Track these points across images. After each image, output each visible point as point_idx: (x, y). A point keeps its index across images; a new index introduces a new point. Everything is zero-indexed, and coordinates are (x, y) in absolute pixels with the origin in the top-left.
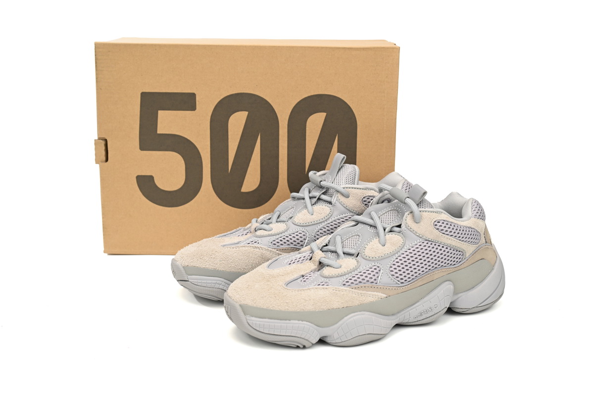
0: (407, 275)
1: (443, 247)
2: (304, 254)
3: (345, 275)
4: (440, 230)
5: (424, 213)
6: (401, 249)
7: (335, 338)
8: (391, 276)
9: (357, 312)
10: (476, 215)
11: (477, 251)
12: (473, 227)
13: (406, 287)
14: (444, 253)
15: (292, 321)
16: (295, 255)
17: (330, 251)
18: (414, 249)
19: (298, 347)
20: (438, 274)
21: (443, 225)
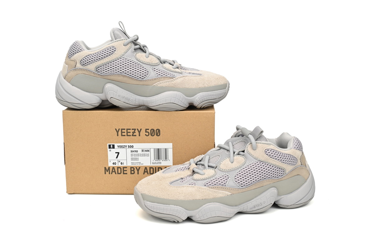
0: (245, 182)
1: (270, 166)
2: (185, 166)
3: (206, 179)
4: (268, 155)
5: (259, 144)
6: (243, 166)
7: (197, 218)
8: (235, 182)
9: (211, 202)
10: (295, 147)
11: (294, 170)
12: (291, 154)
13: (245, 189)
14: (271, 170)
15: (170, 206)
16: (180, 166)
17: (201, 165)
18: (251, 166)
19: (174, 222)
20: (266, 183)
21: (271, 152)
